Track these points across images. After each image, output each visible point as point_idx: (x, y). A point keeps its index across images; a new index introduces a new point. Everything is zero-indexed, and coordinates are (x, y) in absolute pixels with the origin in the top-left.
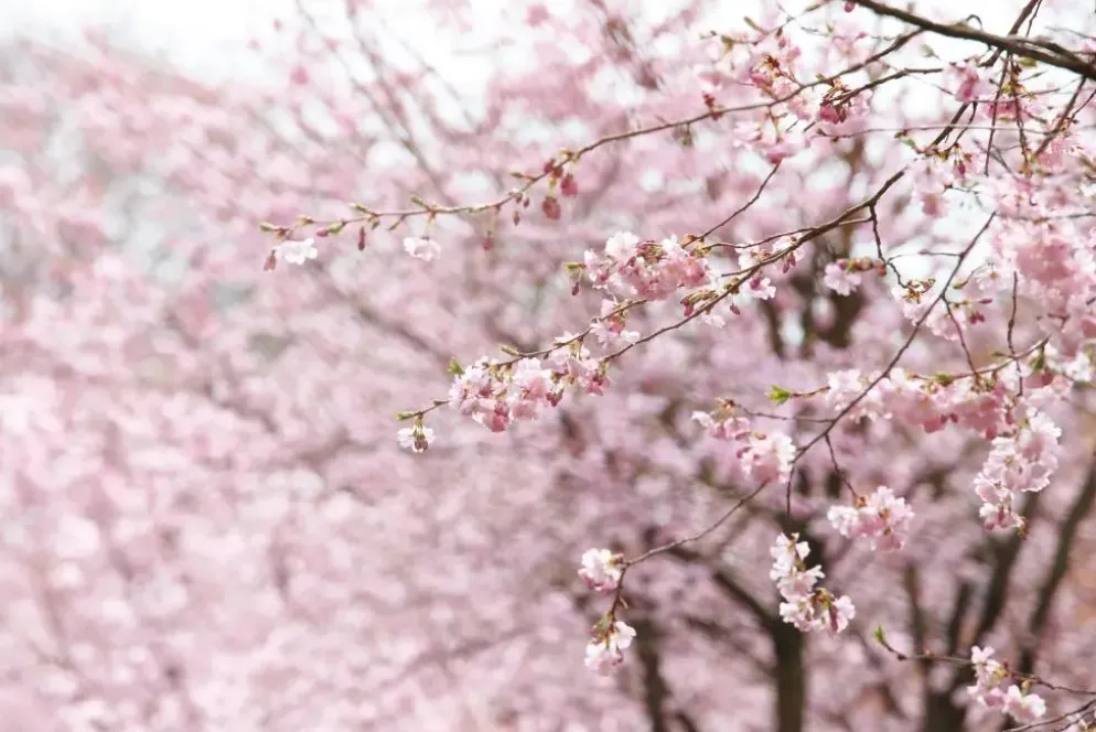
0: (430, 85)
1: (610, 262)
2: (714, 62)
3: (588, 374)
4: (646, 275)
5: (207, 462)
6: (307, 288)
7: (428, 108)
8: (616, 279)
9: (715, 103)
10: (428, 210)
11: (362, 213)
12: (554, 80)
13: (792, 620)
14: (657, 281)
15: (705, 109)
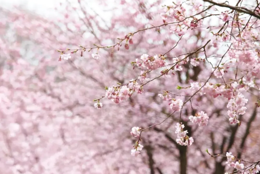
0: (98, 19)
1: (142, 61)
2: (165, 12)
3: (137, 89)
4: (150, 64)
5: (44, 108)
6: (69, 67)
7: (97, 24)
8: (143, 65)
9: (166, 22)
10: (97, 47)
11: (81, 48)
12: (127, 17)
13: (179, 143)
14: (153, 66)
15: (163, 23)
